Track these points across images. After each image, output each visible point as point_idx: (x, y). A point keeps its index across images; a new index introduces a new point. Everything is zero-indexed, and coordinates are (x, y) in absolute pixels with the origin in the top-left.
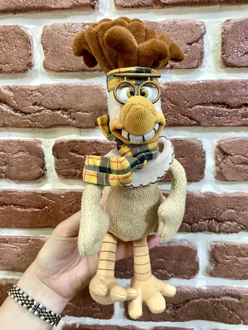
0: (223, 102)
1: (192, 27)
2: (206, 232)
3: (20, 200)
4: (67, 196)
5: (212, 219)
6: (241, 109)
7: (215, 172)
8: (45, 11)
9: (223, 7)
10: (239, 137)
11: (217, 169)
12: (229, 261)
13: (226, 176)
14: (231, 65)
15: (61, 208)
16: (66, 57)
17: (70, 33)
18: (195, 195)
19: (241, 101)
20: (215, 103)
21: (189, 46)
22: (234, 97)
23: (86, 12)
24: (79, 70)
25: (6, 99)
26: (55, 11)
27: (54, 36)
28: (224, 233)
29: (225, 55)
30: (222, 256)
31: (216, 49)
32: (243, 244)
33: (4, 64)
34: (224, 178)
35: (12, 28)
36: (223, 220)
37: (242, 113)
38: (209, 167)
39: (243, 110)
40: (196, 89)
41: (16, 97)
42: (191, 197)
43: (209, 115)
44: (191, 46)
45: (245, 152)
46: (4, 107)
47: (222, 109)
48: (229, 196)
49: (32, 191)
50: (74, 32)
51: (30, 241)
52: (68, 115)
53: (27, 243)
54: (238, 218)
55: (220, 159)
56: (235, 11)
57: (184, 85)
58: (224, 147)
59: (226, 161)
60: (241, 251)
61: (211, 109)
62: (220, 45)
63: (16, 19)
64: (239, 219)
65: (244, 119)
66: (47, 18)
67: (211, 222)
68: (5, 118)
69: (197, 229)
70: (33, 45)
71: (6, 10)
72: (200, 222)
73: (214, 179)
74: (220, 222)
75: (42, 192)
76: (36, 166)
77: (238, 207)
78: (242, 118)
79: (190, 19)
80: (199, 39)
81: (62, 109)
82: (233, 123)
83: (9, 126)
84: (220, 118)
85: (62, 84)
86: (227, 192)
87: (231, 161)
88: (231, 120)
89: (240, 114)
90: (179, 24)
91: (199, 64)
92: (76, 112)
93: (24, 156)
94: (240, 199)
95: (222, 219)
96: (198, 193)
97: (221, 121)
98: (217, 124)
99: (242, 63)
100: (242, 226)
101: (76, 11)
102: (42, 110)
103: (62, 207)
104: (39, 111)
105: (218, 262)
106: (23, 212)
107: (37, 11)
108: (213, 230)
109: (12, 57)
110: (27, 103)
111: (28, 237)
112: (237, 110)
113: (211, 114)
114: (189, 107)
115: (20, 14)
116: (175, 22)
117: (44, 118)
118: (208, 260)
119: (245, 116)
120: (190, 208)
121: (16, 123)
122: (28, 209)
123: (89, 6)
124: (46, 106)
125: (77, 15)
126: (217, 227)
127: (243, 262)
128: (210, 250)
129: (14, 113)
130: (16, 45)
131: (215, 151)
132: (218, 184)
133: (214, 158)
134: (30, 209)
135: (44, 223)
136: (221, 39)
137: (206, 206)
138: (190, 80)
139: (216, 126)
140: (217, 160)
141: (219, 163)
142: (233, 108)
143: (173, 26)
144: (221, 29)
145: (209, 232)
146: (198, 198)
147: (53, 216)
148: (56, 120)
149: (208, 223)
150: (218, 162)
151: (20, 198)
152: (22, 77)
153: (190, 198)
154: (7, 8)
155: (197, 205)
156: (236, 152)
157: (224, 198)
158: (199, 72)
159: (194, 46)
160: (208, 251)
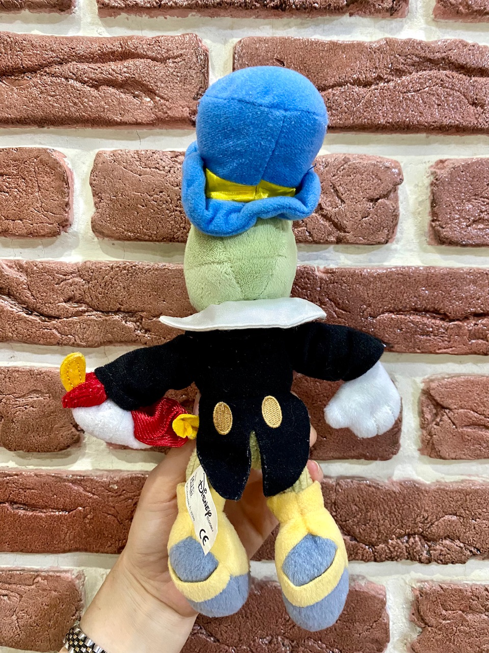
0: (434, 308)
1: (378, 170)
2: (403, 560)
3: (25, 492)
4: (123, 486)
5: (415, 534)
6: (468, 321)
7: (419, 441)
8: (102, 126)
9: (433, 137)
10: (465, 375)
11: (423, 435)
12: (448, 621)
13: (440, 449)
14: (449, 240)
15: (110, 510)
16: (138, 213)
17: (148, 169)
18: (382, 486)
19: (468, 307)
20: (420, 309)
21: (371, 204)
22: (454, 299)
23: (179, 131)
24: (163, 239)
25: (11, 286)
26: (120, 127)
27: (116, 173)
28: (438, 563)
29: (437, 223)
30: (435, 613)
31: (420, 210)
32: (476, 585)
33: (14, 220)
34: (437, 452)
35: (35, 153)
36: (435, 537)
37: (470, 331)
38: (408, 431)
39: (472, 325)
40: (385, 282)
41: (32, 283)
42: (374, 489)
43: (408, 332)
44: (375, 205)
45: (477, 403)
46: (6, 302)
47: (433, 321)
48: (448, 488)
49: (53, 475)
50: (156, 168)
51: (39, 579)
52: (136, 323)
53: (33, 584)
54: (465, 533)
55: (428, 416)
56: (453, 146)
57: (361, 274)
58: (437, 394)
59: (441, 420)
60: (471, 601)
61: (412, 322)
62: (428, 204)
63: (42, 136)
64: (467, 534)
65: (474, 341)
66: (103, 138)
67: (412, 540)
68: (7, 325)
69: (386, 555)
70: (73, 186)
71: (25, 118)
72: (390, 541)
73: (417, 454)
74: (429, 541)
75: (73, 475)
76: (62, 423)
77: (465, 510)
78: (470, 338)
79: (373, 156)
80: (390, 192)
81: (124, 312)
82: (454, 348)
83: (14, 341)
84: (428, 338)
85: (128, 263)
86: (443, 481)
87: (450, 421)
88: (449, 342)
89: (466, 331)
90: (354, 164)
91: (389, 237)
92: (152, 318)
93: (40, 402)
94: (469, 495)
95: (434, 535)
96: (386, 481)
97: (431, 344)
98: (423, 350)
99: (468, 239)
100: (473, 549)
101: (160, 128)
102: (85, 312)
103: (113, 509)
104: (79, 314)
105: (426, 624)
106: (29, 518)
107: (87, 124)
108: (417, 557)
109: (31, 208)
110: (55, 296)
111: (37, 571)
112: (461, 323)
113: (414, 329)
114: (371, 317)
115: (51, 129)
116: (346, 160)
117: (87, 327)
118: (406, 618)
119: (475, 335)
120: (373, 513)
121: (29, 335)
122: (42, 512)
123: (186, 122)
124: (93, 303)
125: (162, 134)
126: (425, 552)
127: (476, 624)
128: (411, 598)
129: (27, 316)
130: (40, 185)
131: (419, 399)
132: (425, 463)
133: (416, 412)
134: (45, 510)
135: (72, 542)
136: (430, 194)
137: (403, 509)
138: (373, 264)
139: (422, 353)
140: (423, 417)
141: (428, 424)
142: (454, 321)
143: (342, 167)
144: (429, 176)
145: (409, 561)
146: (388, 493)
147: (93, 528)
148: (111, 333)
149: (407, 542)
150: (426, 422)
151: (25, 489)
152: (46, 245)
153: (373, 492)
154: (27, 115)
155: (385, 506)
156: (460, 403)
157: (438, 492)
158: (388, 249)
159: (382, 204)
160: (406, 601)
